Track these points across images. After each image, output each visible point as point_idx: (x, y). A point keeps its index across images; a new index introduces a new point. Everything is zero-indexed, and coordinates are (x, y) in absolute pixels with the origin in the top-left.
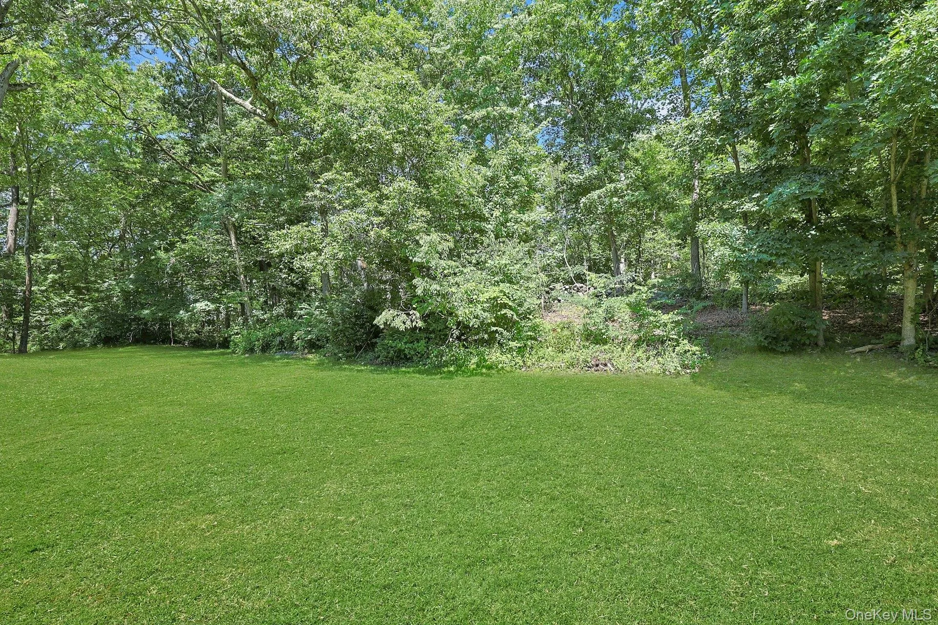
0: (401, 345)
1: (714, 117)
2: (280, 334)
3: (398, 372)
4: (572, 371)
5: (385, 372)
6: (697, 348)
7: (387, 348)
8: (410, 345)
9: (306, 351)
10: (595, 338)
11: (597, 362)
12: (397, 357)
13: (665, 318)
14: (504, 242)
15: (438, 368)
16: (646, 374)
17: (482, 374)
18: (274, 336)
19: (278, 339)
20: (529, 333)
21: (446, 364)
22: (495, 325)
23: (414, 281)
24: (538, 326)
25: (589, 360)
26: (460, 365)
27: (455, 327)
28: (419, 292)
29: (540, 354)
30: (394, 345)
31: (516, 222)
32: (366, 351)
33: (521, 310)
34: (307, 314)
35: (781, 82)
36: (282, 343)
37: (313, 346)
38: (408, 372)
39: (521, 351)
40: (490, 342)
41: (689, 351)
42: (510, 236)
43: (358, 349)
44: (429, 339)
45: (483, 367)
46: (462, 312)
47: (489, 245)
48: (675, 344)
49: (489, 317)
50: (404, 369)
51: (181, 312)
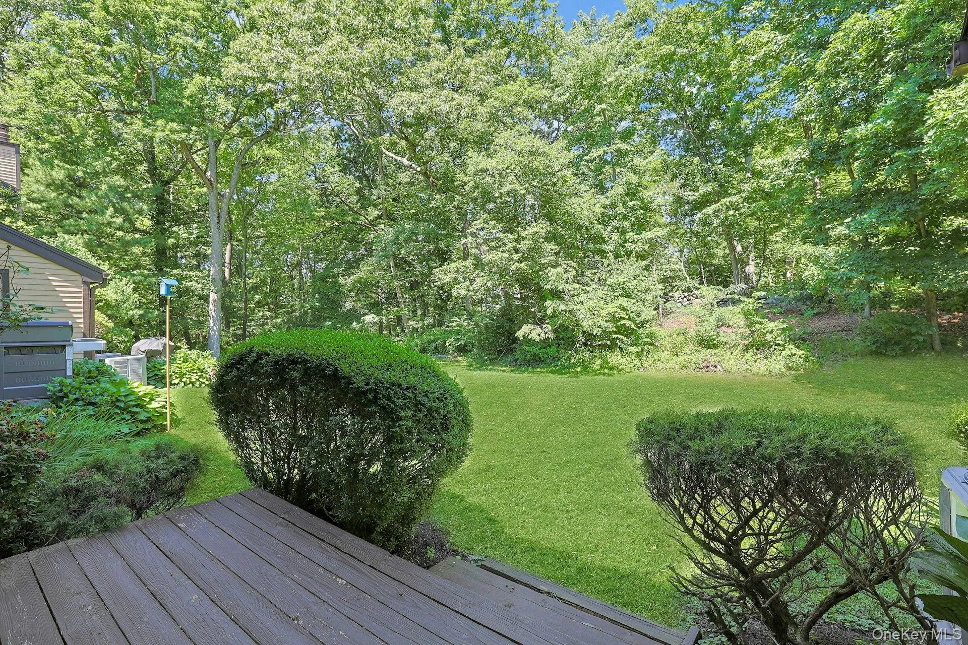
0: (536, 350)
1: (804, 156)
2: (434, 341)
3: (533, 372)
4: (684, 372)
5: (524, 372)
6: (803, 352)
7: (524, 352)
8: (544, 350)
9: (456, 354)
10: (707, 343)
11: (708, 364)
12: (533, 360)
13: (771, 325)
14: (622, 262)
15: (566, 369)
16: (754, 375)
17: (604, 374)
18: (429, 342)
19: (434, 345)
20: (646, 340)
21: (574, 366)
22: (615, 333)
23: (546, 304)
24: (654, 333)
25: (700, 362)
26: (586, 367)
27: (581, 335)
28: (549, 312)
29: (656, 357)
30: (531, 350)
31: (633, 242)
32: (506, 354)
33: (639, 320)
34: (458, 325)
35: (859, 128)
36: (436, 348)
37: (462, 350)
38: (543, 372)
39: (638, 355)
40: (612, 347)
41: (795, 354)
42: (628, 254)
43: (500, 352)
44: (559, 345)
45: (605, 368)
46: (586, 324)
47: (608, 265)
48: (782, 348)
49: (611, 327)
50: (539, 370)
51: (355, 323)
